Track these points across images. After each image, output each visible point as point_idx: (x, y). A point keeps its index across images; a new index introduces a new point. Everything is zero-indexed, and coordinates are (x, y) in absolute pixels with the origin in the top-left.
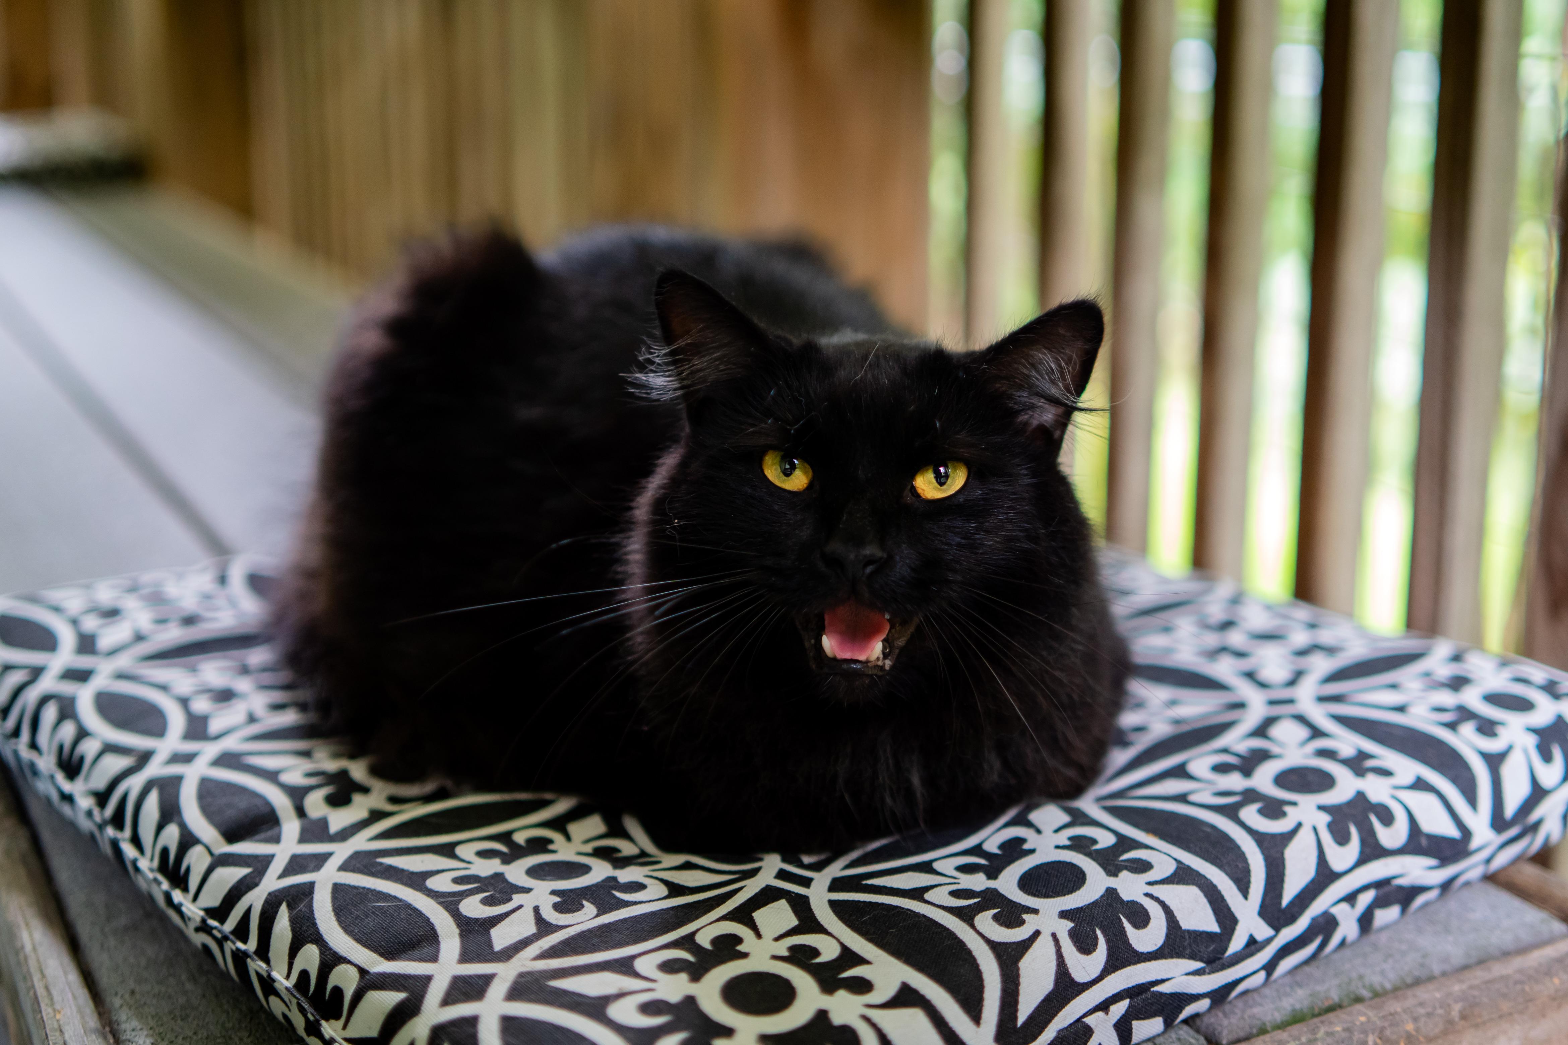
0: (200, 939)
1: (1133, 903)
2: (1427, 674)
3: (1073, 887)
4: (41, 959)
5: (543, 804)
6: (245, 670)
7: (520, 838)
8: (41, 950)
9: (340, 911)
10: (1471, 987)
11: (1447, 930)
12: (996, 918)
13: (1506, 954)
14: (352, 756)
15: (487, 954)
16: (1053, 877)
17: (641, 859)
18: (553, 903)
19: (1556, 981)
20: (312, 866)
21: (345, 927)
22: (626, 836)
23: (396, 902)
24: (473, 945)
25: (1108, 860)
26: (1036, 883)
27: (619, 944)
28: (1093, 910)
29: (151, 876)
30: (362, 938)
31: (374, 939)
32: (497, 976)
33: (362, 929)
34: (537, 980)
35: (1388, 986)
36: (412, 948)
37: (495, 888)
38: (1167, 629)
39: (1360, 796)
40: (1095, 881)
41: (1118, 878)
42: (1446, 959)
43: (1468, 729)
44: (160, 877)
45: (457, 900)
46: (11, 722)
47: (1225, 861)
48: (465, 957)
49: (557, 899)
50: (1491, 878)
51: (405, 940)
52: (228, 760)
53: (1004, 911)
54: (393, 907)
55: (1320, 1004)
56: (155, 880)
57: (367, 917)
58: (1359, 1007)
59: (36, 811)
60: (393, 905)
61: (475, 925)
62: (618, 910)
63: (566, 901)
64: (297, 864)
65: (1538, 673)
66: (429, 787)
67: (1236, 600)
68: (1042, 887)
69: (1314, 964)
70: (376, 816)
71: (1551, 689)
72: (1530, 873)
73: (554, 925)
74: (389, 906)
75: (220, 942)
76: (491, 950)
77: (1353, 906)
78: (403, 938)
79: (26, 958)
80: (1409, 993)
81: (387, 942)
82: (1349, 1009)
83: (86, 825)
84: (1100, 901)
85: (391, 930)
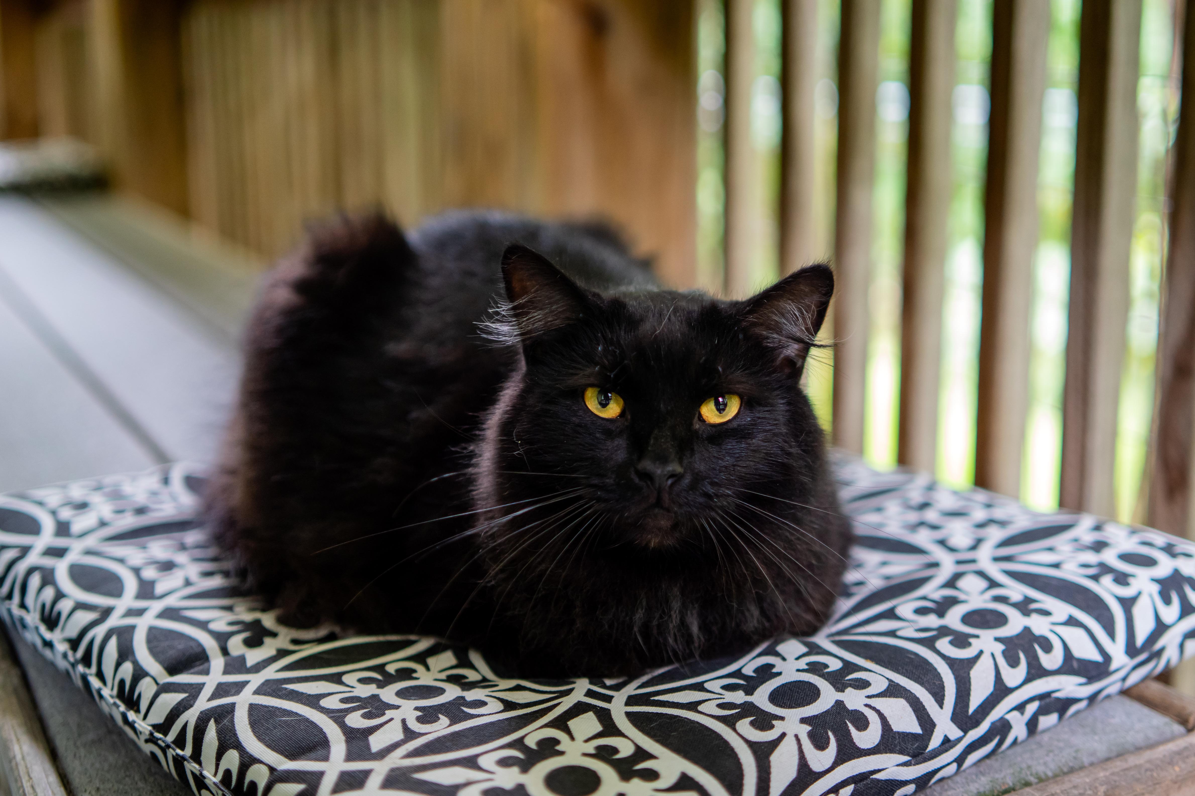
0: (149, 748)
1: (856, 711)
2: (1076, 540)
3: (811, 700)
4: (29, 766)
5: (409, 643)
6: (183, 547)
7: (391, 669)
8: (28, 759)
9: (255, 724)
10: (1113, 774)
11: (1094, 732)
12: (752, 723)
13: (1138, 749)
14: (264, 610)
15: (366, 754)
16: (795, 693)
17: (484, 683)
18: (416, 716)
19: (1177, 769)
20: (233, 691)
21: (258, 736)
22: (472, 667)
23: (297, 717)
24: (355, 748)
25: (836, 680)
26: (782, 698)
27: (466, 746)
28: (826, 717)
29: (111, 701)
30: (271, 744)
31: (280, 745)
32: (374, 771)
33: (271, 738)
34: (404, 774)
35: (1050, 774)
36: (309, 751)
37: (372, 706)
38: (879, 510)
39: (1027, 630)
40: (827, 695)
41: (845, 693)
42: (1093, 754)
43: (1107, 580)
44: (118, 702)
45: (343, 715)
46: (6, 588)
47: (925, 679)
48: (350, 757)
49: (419, 714)
50: (1125, 693)
51: (304, 745)
52: (169, 613)
53: (758, 718)
54: (295, 721)
55: (998, 788)
56: (115, 704)
57: (275, 728)
58: (1028, 790)
59: (25, 656)
60: (295, 719)
61: (357, 733)
62: (466, 721)
63: (426, 715)
64: (222, 690)
65: (1160, 538)
66: (322, 632)
67: (931, 487)
68: (787, 701)
69: (993, 758)
70: (282, 653)
71: (1169, 550)
72: (1155, 688)
73: (417, 733)
74: (292, 720)
75: (164, 750)
76: (369, 751)
77: (1022, 713)
78: (302, 744)
79: (17, 765)
80: (1066, 779)
81: (291, 747)
82: (1021, 791)
83: (62, 664)
84: (831, 711)
85: (294, 738)
